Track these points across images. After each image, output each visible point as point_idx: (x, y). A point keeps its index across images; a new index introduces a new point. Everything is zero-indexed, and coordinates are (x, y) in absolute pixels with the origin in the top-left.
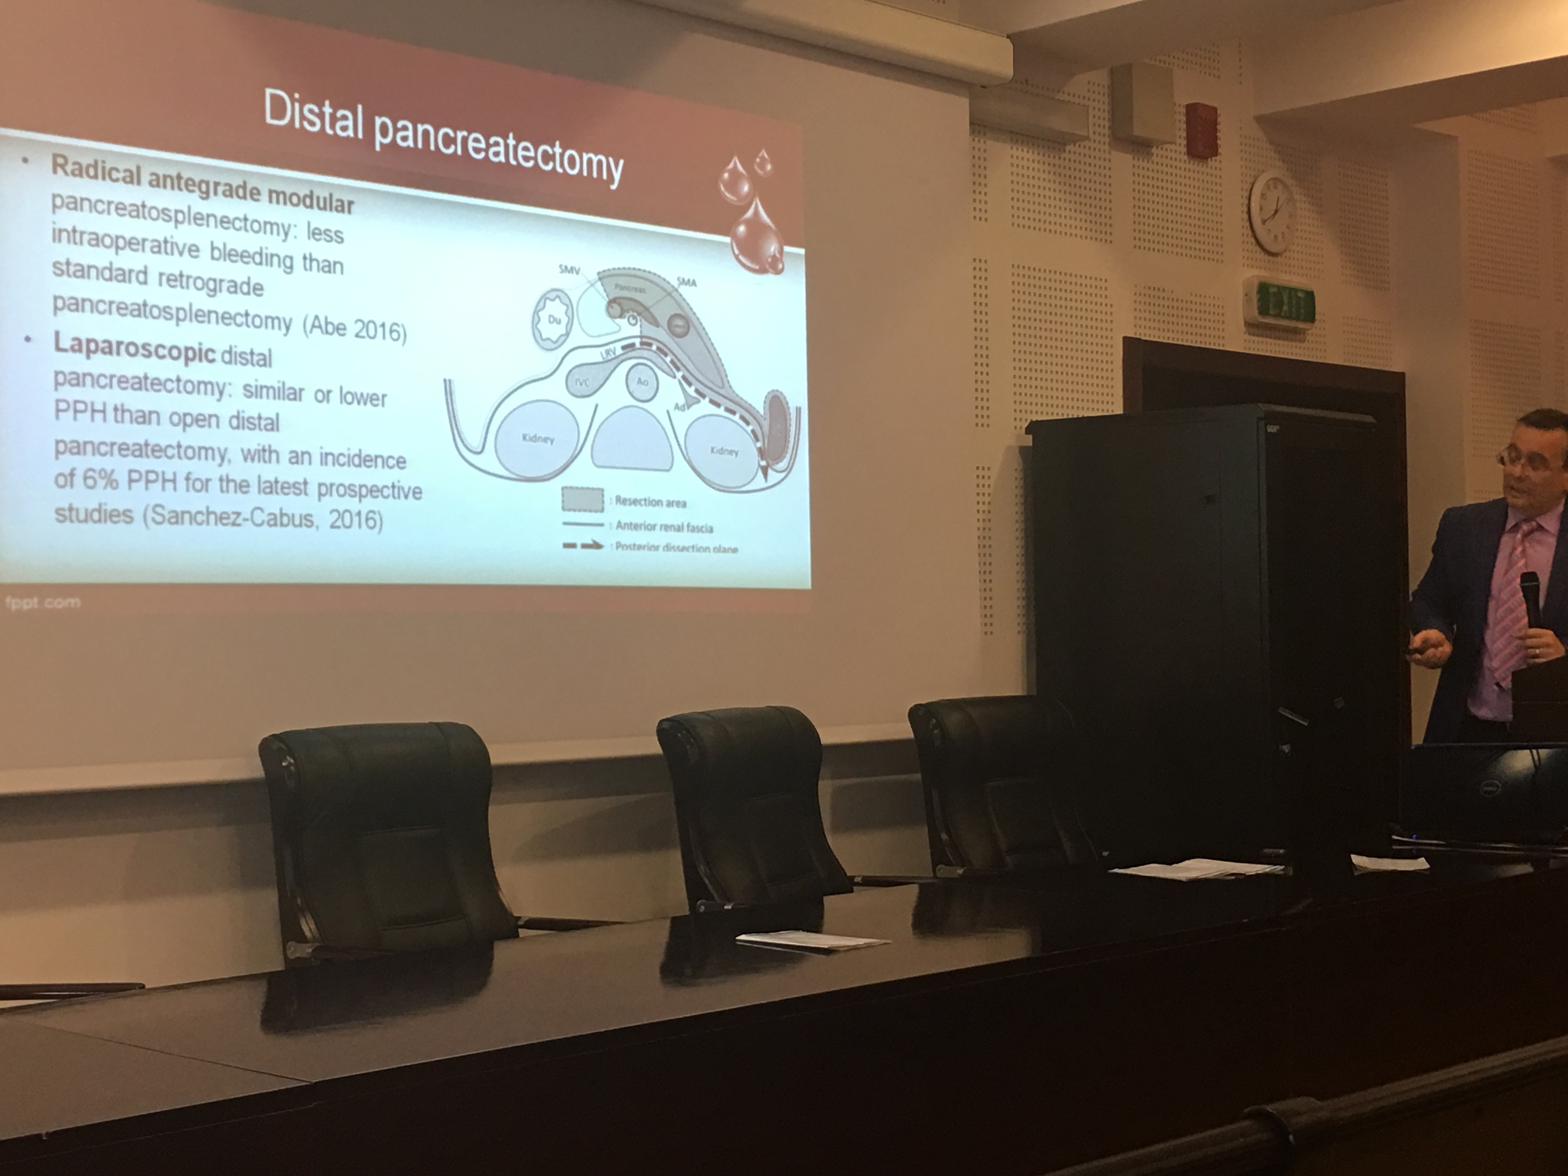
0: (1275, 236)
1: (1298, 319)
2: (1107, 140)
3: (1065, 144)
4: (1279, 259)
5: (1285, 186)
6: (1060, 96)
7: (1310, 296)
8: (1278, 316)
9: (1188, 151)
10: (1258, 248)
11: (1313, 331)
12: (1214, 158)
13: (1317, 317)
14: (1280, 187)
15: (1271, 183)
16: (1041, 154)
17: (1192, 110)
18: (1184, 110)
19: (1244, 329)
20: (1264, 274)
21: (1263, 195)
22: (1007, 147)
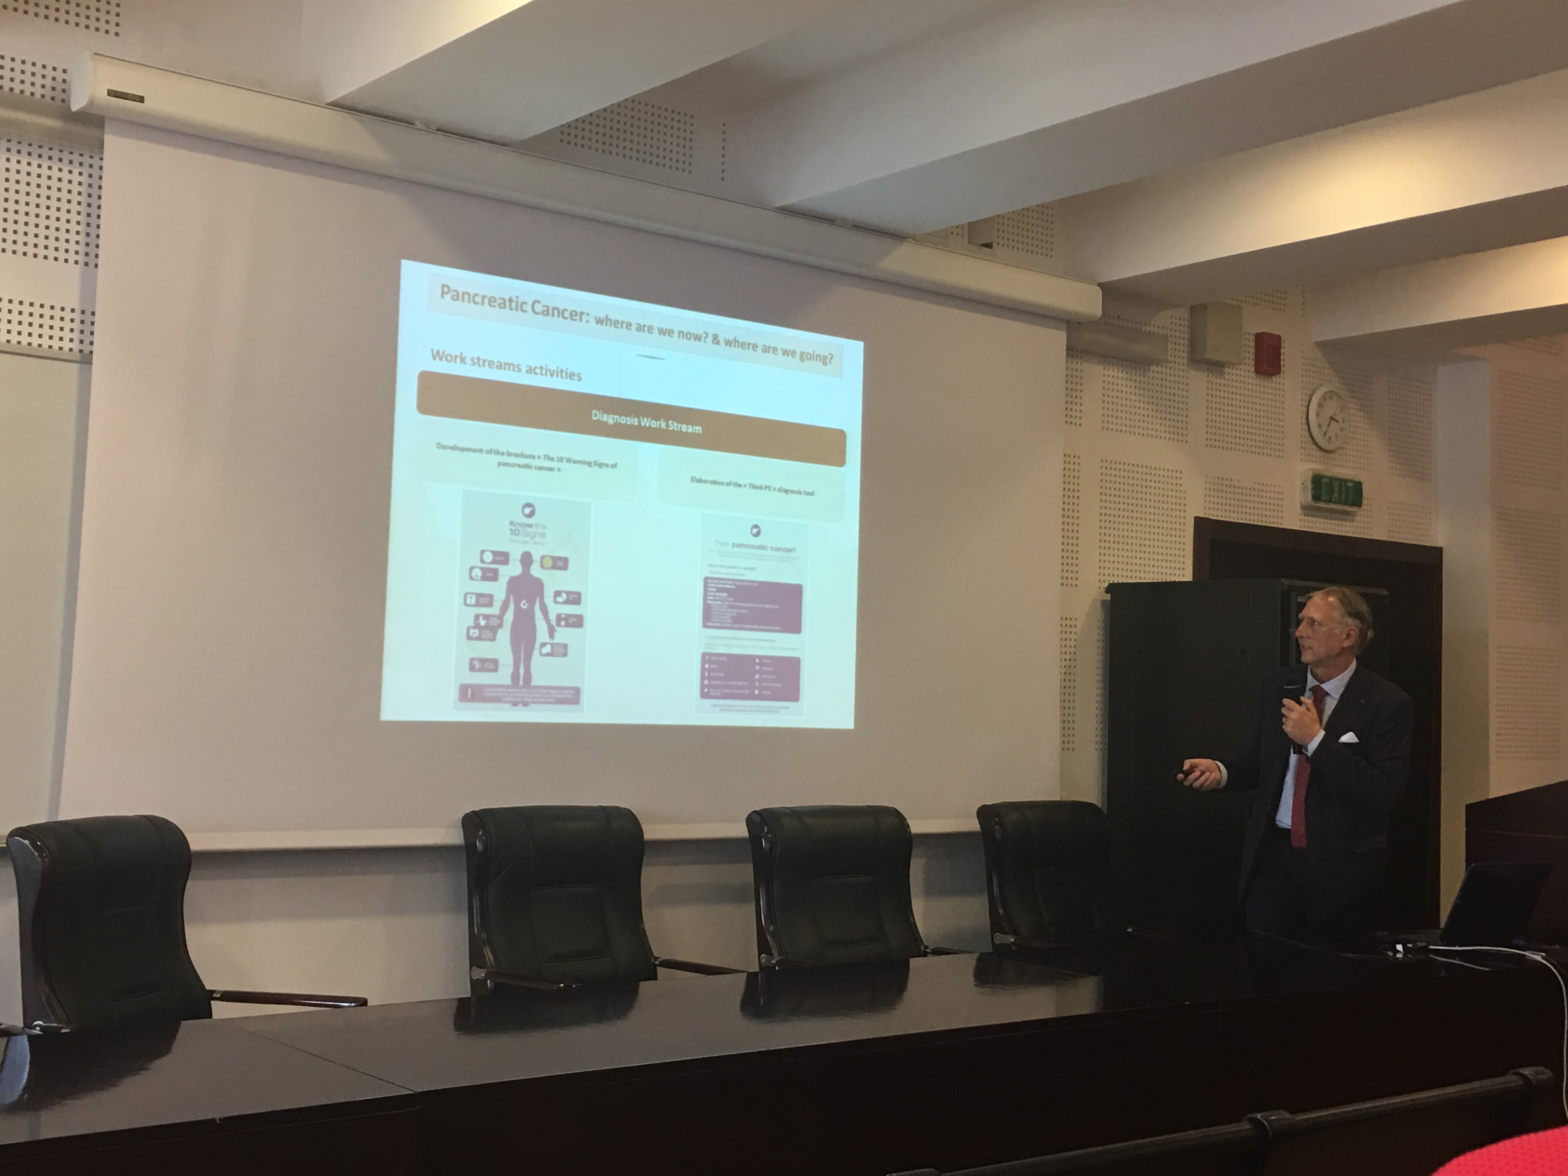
0: (1330, 438)
1: (1346, 503)
2: (1185, 361)
3: (1150, 365)
4: (1332, 455)
5: (1339, 397)
6: (1148, 329)
7: (1358, 486)
8: (1329, 501)
9: (1255, 369)
10: (1314, 447)
11: (1361, 514)
12: (1278, 376)
13: (1364, 502)
14: (1335, 398)
15: (1327, 396)
16: (1129, 374)
17: (1259, 337)
18: (1253, 338)
19: (1300, 511)
20: (1317, 467)
21: (1320, 405)
22: (1101, 367)
